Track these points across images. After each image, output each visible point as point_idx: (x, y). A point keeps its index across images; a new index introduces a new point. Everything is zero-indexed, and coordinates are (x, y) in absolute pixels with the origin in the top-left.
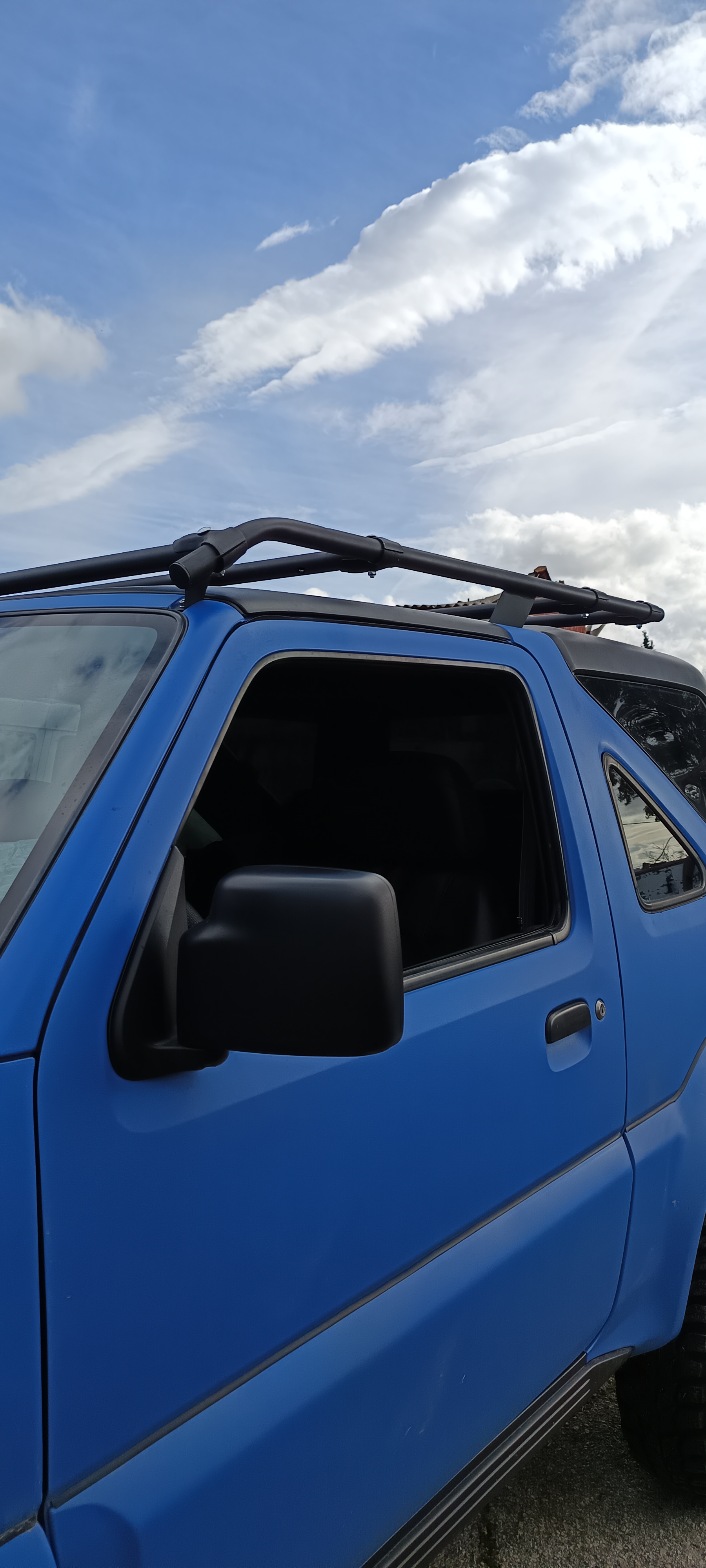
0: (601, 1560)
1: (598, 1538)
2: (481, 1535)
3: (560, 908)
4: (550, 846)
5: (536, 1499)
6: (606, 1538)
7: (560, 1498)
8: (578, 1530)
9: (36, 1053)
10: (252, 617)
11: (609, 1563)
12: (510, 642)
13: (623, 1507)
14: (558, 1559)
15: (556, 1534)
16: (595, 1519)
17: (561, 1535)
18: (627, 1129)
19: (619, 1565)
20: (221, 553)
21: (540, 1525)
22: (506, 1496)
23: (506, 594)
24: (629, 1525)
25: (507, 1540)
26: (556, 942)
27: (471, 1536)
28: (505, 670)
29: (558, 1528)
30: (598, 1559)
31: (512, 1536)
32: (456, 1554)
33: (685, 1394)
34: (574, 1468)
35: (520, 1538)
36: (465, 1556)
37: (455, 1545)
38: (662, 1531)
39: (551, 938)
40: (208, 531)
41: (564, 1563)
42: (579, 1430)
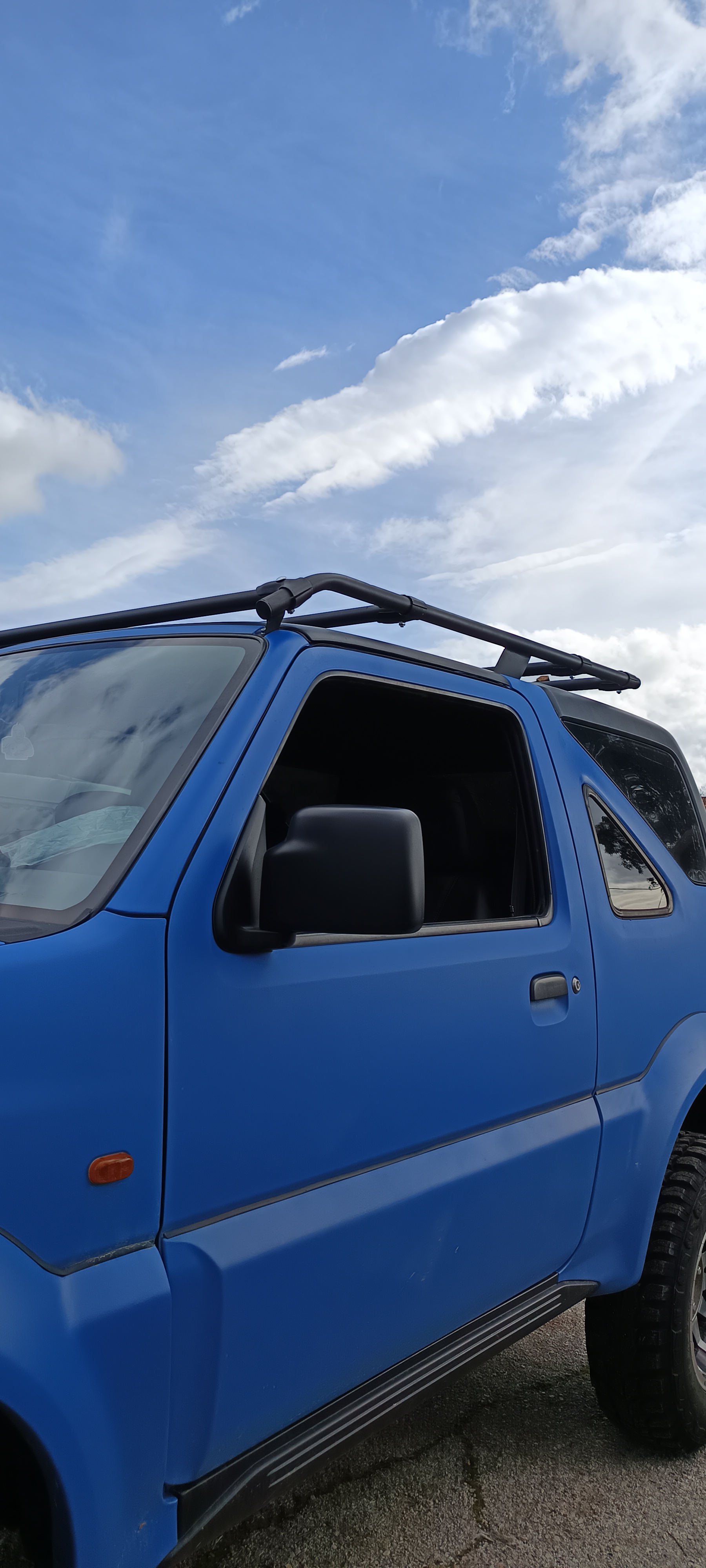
0: (569, 1487)
1: (568, 1472)
2: (465, 1466)
3: (545, 901)
4: (537, 850)
5: (514, 1443)
6: (574, 1472)
7: (535, 1443)
8: (550, 1466)
9: (167, 916)
10: (314, 643)
11: (576, 1489)
12: (509, 687)
13: (591, 1452)
14: (532, 1484)
15: (531, 1467)
16: (565, 1459)
17: (535, 1468)
18: (597, 1093)
19: (585, 1491)
20: (295, 595)
21: (516, 1460)
22: (488, 1440)
23: (509, 652)
24: (595, 1465)
25: (487, 1469)
26: (541, 925)
27: (456, 1465)
28: (504, 707)
29: (532, 1464)
30: (566, 1486)
31: (492, 1467)
32: (443, 1476)
33: (644, 1337)
34: (549, 1424)
35: (499, 1468)
36: (451, 1478)
37: (442, 1470)
38: (624, 1471)
39: (537, 923)
40: (284, 580)
41: (536, 1487)
42: (554, 1398)
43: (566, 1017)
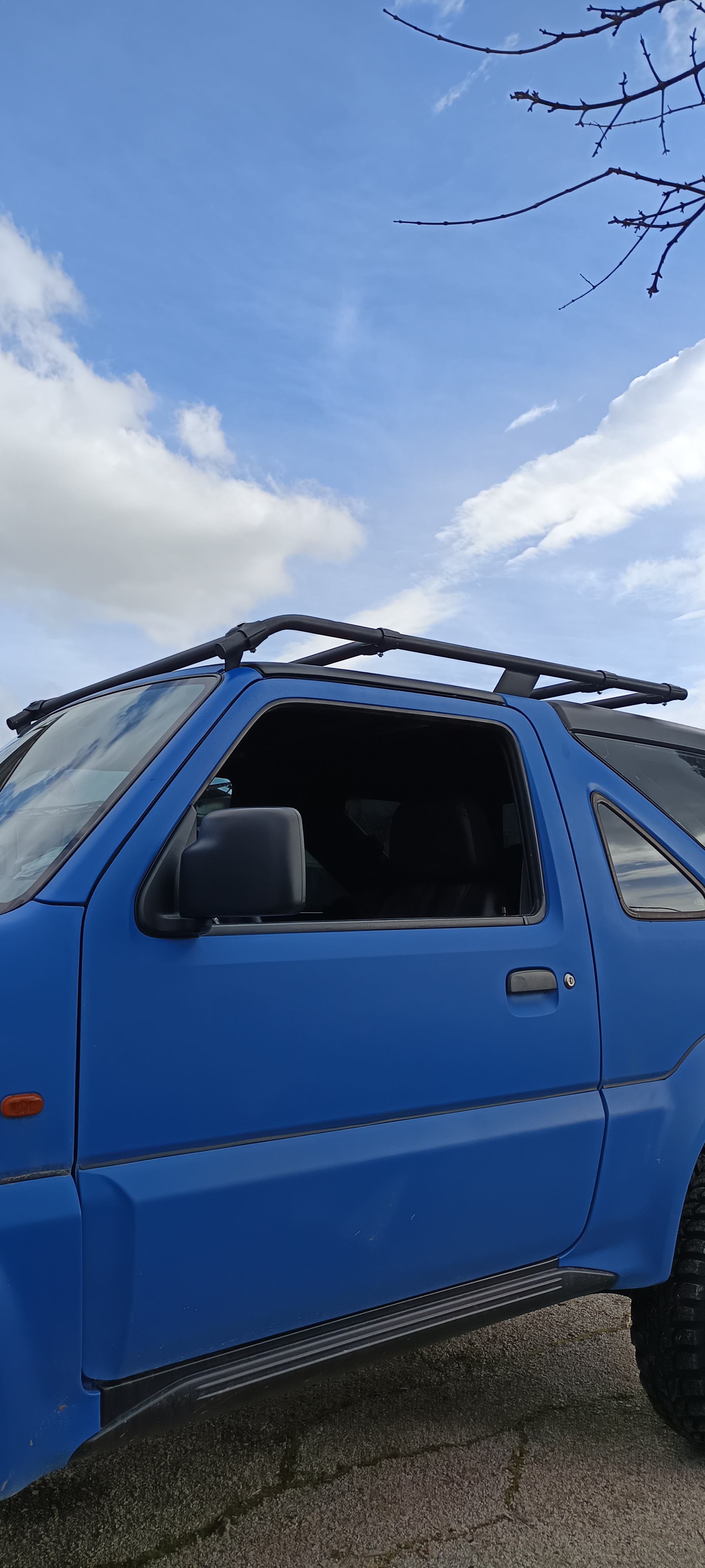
0: (611, 1483)
1: (616, 1471)
2: (514, 1456)
3: (539, 902)
4: (531, 855)
5: (571, 1442)
6: (623, 1472)
7: (592, 1444)
8: (599, 1464)
9: (85, 905)
10: (267, 676)
11: (618, 1485)
12: (504, 705)
13: (648, 1456)
14: (573, 1477)
15: (579, 1463)
16: (618, 1460)
17: (583, 1465)
18: (604, 1087)
19: (626, 1488)
20: (248, 636)
21: (567, 1456)
22: (546, 1437)
23: (507, 671)
24: (648, 1467)
25: (534, 1462)
26: (526, 923)
27: (504, 1455)
28: (494, 723)
29: (582, 1461)
30: (609, 1482)
31: (540, 1459)
32: (487, 1463)
33: (680, 1336)
34: (615, 1429)
35: (546, 1461)
36: (494, 1465)
37: (488, 1458)
38: (676, 1475)
39: (522, 921)
40: (243, 624)
41: (577, 1480)
42: (631, 1407)
43: (554, 1012)
